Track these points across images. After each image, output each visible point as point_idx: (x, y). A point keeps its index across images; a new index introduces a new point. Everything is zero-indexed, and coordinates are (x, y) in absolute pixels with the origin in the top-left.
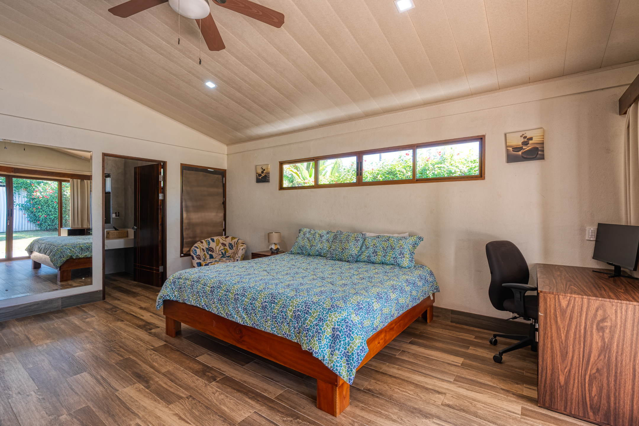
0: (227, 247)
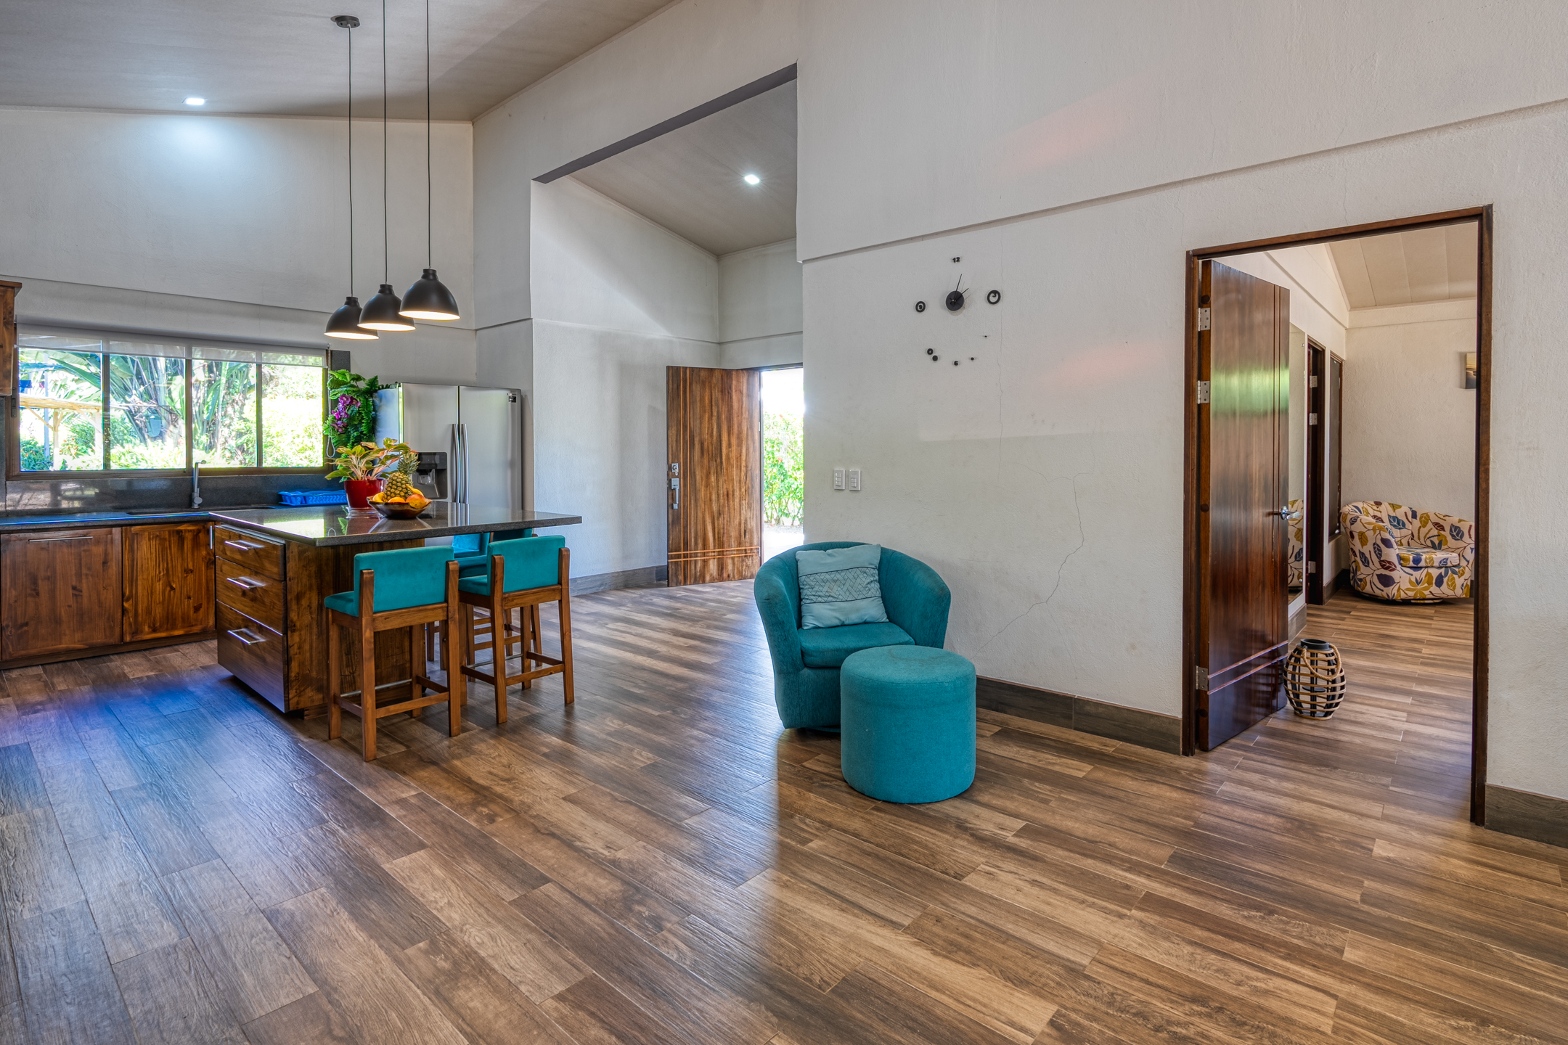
0: (1447, 533)
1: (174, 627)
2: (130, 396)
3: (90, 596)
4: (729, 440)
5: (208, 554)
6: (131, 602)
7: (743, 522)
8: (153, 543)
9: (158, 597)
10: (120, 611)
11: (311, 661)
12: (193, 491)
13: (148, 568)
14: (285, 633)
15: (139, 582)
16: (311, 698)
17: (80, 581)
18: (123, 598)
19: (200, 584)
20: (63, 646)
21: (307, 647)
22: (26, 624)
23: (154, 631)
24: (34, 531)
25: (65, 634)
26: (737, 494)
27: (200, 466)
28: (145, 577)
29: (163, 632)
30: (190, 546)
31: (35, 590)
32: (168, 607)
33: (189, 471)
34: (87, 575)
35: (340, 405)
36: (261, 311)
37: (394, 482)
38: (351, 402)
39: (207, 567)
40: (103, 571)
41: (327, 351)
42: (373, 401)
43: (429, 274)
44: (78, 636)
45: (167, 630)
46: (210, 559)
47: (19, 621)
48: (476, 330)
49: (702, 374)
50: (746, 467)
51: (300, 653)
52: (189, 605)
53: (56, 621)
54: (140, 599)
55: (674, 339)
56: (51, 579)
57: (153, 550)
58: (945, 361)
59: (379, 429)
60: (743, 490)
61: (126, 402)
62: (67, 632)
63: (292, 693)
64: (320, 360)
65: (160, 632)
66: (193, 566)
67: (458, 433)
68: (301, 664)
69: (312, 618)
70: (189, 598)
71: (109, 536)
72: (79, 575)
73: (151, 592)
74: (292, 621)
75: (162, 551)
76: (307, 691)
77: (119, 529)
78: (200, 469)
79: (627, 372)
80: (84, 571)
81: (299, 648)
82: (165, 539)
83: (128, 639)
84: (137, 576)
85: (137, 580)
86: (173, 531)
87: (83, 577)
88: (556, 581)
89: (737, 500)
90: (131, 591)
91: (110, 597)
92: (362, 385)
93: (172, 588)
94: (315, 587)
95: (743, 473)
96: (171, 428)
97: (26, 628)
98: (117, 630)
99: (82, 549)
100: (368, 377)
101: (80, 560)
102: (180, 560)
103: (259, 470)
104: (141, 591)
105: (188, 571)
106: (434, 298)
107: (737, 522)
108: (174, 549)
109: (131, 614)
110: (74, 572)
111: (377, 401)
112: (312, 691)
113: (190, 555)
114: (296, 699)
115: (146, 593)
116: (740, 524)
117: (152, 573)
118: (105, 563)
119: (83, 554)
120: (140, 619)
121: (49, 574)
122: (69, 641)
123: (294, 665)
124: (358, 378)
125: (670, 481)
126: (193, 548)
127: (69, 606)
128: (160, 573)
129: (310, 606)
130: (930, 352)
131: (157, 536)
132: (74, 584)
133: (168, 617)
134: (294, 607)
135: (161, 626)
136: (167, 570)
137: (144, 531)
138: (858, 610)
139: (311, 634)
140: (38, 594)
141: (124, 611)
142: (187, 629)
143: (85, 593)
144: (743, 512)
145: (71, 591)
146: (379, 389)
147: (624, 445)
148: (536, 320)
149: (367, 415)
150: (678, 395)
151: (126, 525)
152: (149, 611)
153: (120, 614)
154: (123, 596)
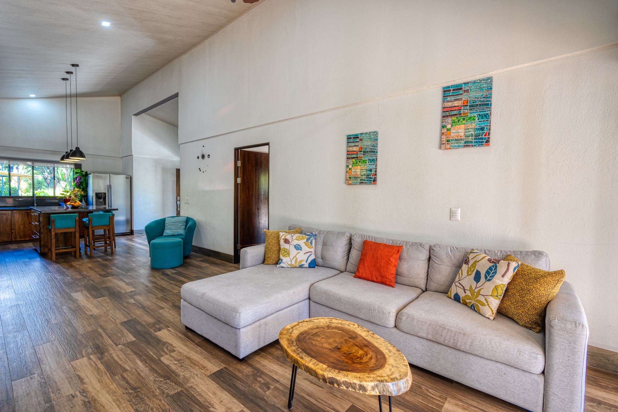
1: (26, 238)
2: (44, 173)
3: (3, 228)
6: (14, 230)
9: (22, 229)
10: (11, 232)
12: (34, 201)
14: (40, 234)
15: (16, 225)
16: (46, 250)
23: (21, 238)
28: (18, 224)
32: (24, 232)
33: (33, 197)
34: (2, 223)
35: (78, 179)
38: (81, 178)
40: (6, 222)
41: (74, 163)
42: (86, 178)
43: (77, 148)
45: (24, 238)
48: (122, 157)
52: (30, 232)
54: (16, 230)
57: (20, 217)
58: (202, 171)
61: (44, 175)
63: (42, 249)
64: (72, 167)
67: (110, 187)
68: (44, 242)
70: (30, 230)
71: (8, 213)
73: (20, 228)
74: (42, 232)
77: (11, 211)
78: (36, 196)
79: (165, 170)
81: (44, 238)
83: (13, 240)
88: (109, 224)
90: (14, 228)
91: (8, 229)
92: (84, 173)
93: (25, 227)
96: (58, 184)
98: (10, 238)
102: (28, 220)
104: (17, 228)
106: (78, 154)
109: (14, 234)
111: (88, 178)
114: (43, 250)
117: (20, 223)
118: (7, 220)
120: (17, 235)
123: (42, 242)
125: (177, 202)
128: (22, 223)
130: (199, 169)
131: (21, 213)
133: (24, 235)
134: (42, 228)
136: (24, 222)
138: (177, 232)
146: (88, 175)
147: (164, 191)
148: (134, 155)
149: (85, 182)
152: (19, 233)
153: (11, 233)
154: (12, 228)
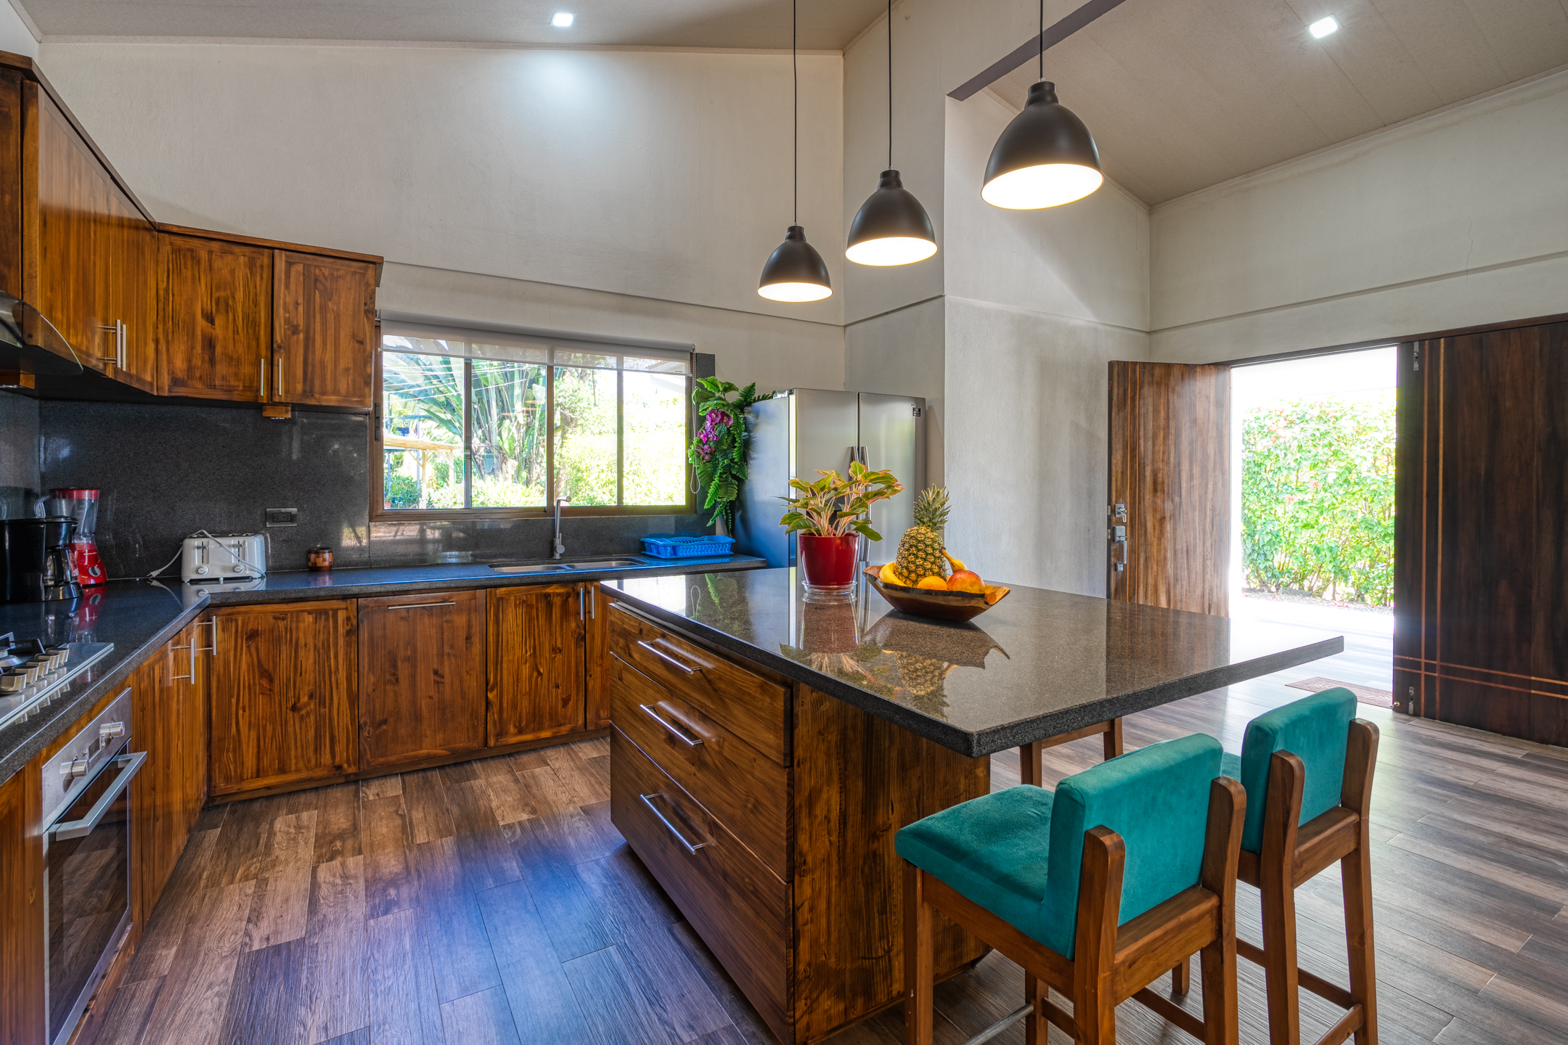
1: (541, 729)
3: (452, 684)
4: (1191, 470)
5: (578, 626)
6: (495, 692)
7: (1207, 592)
8: (520, 611)
9: (525, 686)
10: (484, 704)
11: (829, 934)
12: (554, 536)
13: (514, 645)
14: (790, 880)
15: (505, 665)
16: (827, 1012)
17: (442, 663)
18: (487, 687)
19: (569, 667)
20: (424, 752)
21: (822, 906)
22: (385, 722)
23: (520, 732)
24: (394, 593)
25: (426, 736)
26: (1199, 550)
27: (563, 504)
28: (511, 658)
29: (529, 733)
30: (558, 615)
31: (394, 675)
32: (535, 699)
33: (549, 511)
34: (449, 655)
35: (707, 424)
36: (627, 302)
37: (921, 546)
38: (722, 420)
39: (577, 645)
40: (467, 649)
41: (691, 354)
42: (745, 419)
44: (440, 737)
45: (534, 730)
46: (580, 634)
47: (378, 718)
48: (845, 326)
49: (1157, 371)
50: (1213, 510)
51: (812, 921)
52: (557, 696)
53: (417, 717)
54: (505, 689)
55: (1100, 327)
56: (412, 660)
57: (519, 622)
59: (754, 455)
60: (1208, 544)
62: (428, 733)
64: (683, 366)
65: (526, 733)
66: (562, 643)
67: (858, 459)
68: (815, 943)
69: (831, 843)
70: (557, 687)
71: (473, 601)
72: (441, 655)
73: (518, 679)
74: (801, 854)
75: (529, 622)
76: (821, 999)
77: (483, 591)
78: (562, 508)
80: (447, 650)
81: (811, 909)
82: (532, 606)
83: (492, 742)
84: (502, 657)
85: (502, 660)
86: (541, 595)
87: (446, 658)
89: (1199, 560)
90: (495, 677)
91: (473, 684)
92: (733, 397)
93: (540, 674)
94: (836, 777)
95: (1208, 520)
97: (384, 727)
98: (481, 731)
99: (444, 619)
100: (742, 385)
101: (442, 634)
102: (548, 634)
103: (620, 510)
104: (507, 679)
105: (556, 650)
107: (1199, 592)
108: (542, 621)
109: (496, 709)
110: (435, 650)
111: (750, 417)
112: (829, 997)
113: (558, 629)
115: (511, 680)
116: (1203, 596)
117: (518, 653)
118: (468, 638)
119: (445, 625)
120: (505, 715)
121: (409, 653)
122: (431, 746)
123: (804, 945)
124: (729, 388)
125: (1112, 529)
126: (562, 618)
127: (431, 697)
128: (526, 653)
129: (827, 818)
131: (524, 601)
132: (435, 667)
133: (534, 713)
134: (805, 822)
135: (527, 725)
136: (534, 649)
137: (509, 594)
139: (829, 876)
140: (397, 680)
141: (488, 703)
142: (555, 730)
143: (447, 680)
144: (1208, 577)
145: (432, 677)
146: (755, 401)
148: (949, 297)
149: (739, 437)
150: (1125, 405)
151: (491, 587)
152: (514, 706)
153: (483, 708)
154: (487, 683)
